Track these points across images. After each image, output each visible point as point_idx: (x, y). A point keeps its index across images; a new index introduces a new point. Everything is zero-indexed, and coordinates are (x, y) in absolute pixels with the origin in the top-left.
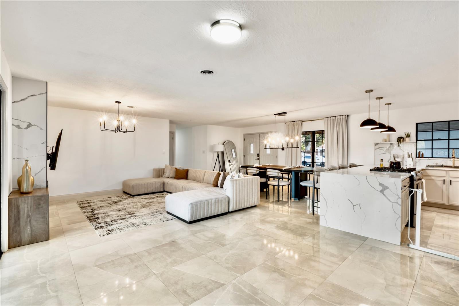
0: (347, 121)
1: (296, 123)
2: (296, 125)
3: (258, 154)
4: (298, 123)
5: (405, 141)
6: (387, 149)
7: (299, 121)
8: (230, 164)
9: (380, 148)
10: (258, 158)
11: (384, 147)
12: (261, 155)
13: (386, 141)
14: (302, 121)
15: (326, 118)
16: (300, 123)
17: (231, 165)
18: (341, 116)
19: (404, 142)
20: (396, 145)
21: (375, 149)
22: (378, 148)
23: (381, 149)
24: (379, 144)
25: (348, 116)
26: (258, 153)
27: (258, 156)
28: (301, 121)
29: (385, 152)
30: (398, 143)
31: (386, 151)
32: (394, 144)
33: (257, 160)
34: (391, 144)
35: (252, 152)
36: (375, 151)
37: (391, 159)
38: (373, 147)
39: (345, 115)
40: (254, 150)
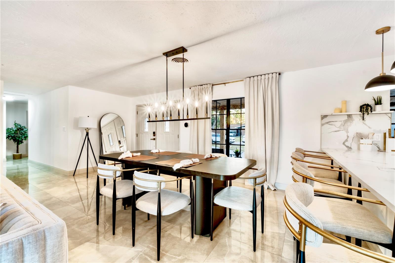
0: (278, 82)
1: (205, 87)
2: (204, 90)
3: (154, 133)
4: (207, 88)
5: (375, 111)
6: (342, 124)
7: (209, 85)
8: (120, 145)
9: (329, 123)
10: (155, 137)
11: (336, 121)
12: (157, 134)
13: (341, 112)
14: (213, 85)
15: (247, 78)
16: (210, 87)
17: (121, 147)
18: (271, 75)
19: (373, 112)
20: (357, 118)
21: (322, 125)
22: (327, 123)
23: (332, 125)
24: (328, 116)
25: (279, 74)
26: (155, 131)
27: (154, 136)
28: (211, 85)
29: (338, 129)
30: (363, 114)
31: (340, 127)
32: (353, 116)
33: (153, 140)
34: (349, 116)
35: (147, 130)
36: (322, 127)
37: (348, 139)
38: (318, 122)
39: (276, 73)
40: (149, 127)
